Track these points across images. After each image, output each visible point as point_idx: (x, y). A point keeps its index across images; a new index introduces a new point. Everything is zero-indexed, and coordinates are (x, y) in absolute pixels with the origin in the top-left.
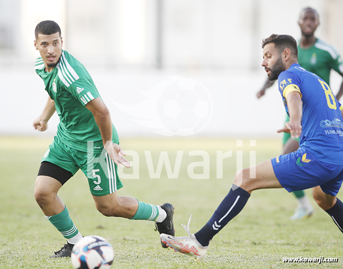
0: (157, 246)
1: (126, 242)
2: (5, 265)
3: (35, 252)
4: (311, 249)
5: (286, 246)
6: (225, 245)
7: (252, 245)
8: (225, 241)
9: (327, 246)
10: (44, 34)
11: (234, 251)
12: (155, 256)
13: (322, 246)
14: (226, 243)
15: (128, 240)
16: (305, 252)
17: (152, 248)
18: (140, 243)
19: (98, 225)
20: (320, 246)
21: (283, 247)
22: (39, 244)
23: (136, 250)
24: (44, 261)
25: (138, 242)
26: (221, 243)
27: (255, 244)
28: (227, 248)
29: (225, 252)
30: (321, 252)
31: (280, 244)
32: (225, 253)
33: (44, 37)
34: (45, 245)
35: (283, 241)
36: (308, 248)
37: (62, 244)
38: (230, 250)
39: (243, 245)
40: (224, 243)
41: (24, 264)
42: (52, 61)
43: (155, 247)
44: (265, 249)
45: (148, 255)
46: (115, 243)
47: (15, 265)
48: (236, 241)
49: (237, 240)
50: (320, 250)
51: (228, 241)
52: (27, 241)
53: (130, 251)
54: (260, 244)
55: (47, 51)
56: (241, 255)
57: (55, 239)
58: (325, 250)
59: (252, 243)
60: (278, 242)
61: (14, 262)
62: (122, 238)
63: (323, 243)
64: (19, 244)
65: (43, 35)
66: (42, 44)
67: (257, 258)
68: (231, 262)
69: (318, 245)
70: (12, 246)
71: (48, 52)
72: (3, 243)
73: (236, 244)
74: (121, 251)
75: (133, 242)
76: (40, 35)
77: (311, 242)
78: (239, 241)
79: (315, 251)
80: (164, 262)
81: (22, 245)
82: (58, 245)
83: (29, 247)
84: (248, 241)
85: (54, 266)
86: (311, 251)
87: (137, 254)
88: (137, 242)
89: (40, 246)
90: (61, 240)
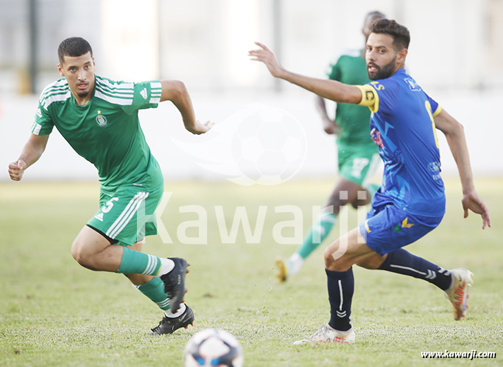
0: (280, 318)
1: (241, 313)
2: (88, 346)
3: (126, 329)
4: (476, 317)
5: (445, 314)
6: (366, 314)
7: (401, 314)
8: (366, 309)
9: (496, 313)
10: (71, 55)
11: (378, 321)
12: (279, 330)
13: (490, 313)
14: (368, 311)
15: (244, 311)
16: (468, 321)
17: (275, 320)
18: (259, 315)
19: (205, 292)
20: (487, 312)
21: (440, 315)
22: (131, 318)
23: (253, 323)
24: (138, 340)
25: (257, 313)
26: (362, 312)
27: (405, 312)
28: (369, 318)
29: (367, 323)
30: (488, 320)
31: (436, 312)
32: (366, 325)
33: (72, 60)
34: (137, 319)
35: (440, 308)
36: (472, 316)
37: (160, 318)
38: (373, 320)
39: (389, 314)
40: (365, 312)
41: (112, 344)
42: (83, 89)
43: (279, 319)
44: (418, 318)
45: (269, 329)
46: (228, 315)
47: (101, 346)
48: (380, 309)
49: (382, 307)
50: (487, 318)
51: (371, 310)
52: (115, 315)
53: (246, 325)
54: (411, 312)
55: (77, 77)
56: (387, 327)
57: (151, 312)
58: (493, 318)
59: (400, 311)
60: (434, 309)
61: (100, 343)
62: (236, 309)
63: (491, 309)
64: (105, 319)
65: (70, 58)
66: (69, 69)
67: (407, 329)
68: (375, 335)
69: (484, 312)
70: (96, 322)
71: (79, 78)
72: (85, 319)
73: (380, 313)
74: (235, 325)
75: (251, 313)
76: (67, 58)
77: (476, 308)
78: (384, 309)
79: (482, 319)
80: (290, 338)
81: (110, 320)
82: (155, 320)
83: (118, 323)
84: (395, 309)
85: (151, 346)
86: (476, 319)
87: (255, 329)
88: (255, 313)
89: (132, 321)
90: (159, 312)
